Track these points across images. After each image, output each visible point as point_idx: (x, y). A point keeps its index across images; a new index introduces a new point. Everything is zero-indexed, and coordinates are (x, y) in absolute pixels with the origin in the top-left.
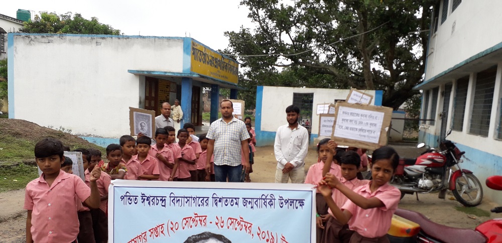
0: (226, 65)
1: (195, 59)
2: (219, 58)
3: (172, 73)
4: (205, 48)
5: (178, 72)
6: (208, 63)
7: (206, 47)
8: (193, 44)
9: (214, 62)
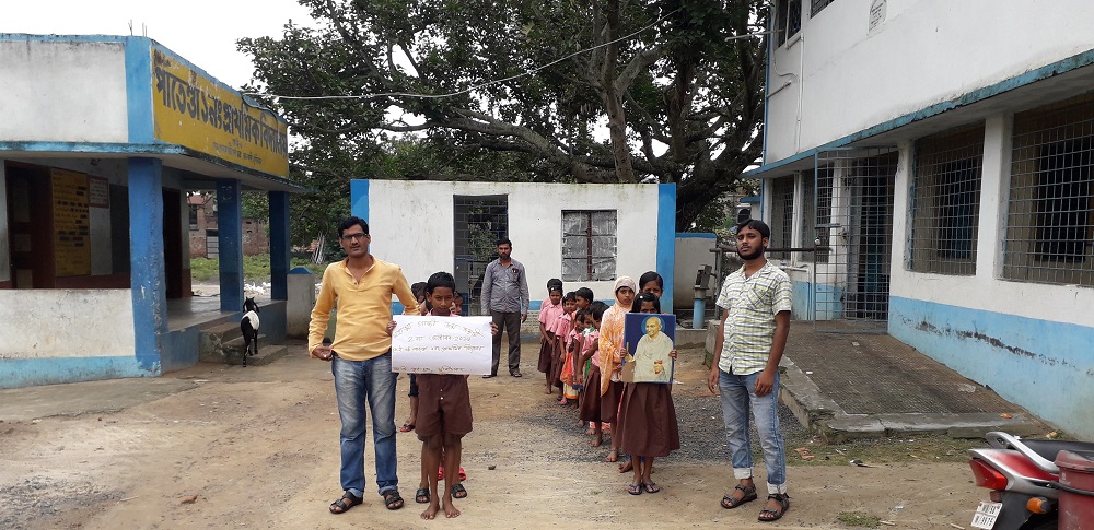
0: (255, 127)
1: (166, 102)
2: (236, 105)
3: (93, 144)
4: (194, 74)
5: (115, 142)
6: (205, 117)
7: (196, 72)
8: (158, 58)
9: (223, 114)
